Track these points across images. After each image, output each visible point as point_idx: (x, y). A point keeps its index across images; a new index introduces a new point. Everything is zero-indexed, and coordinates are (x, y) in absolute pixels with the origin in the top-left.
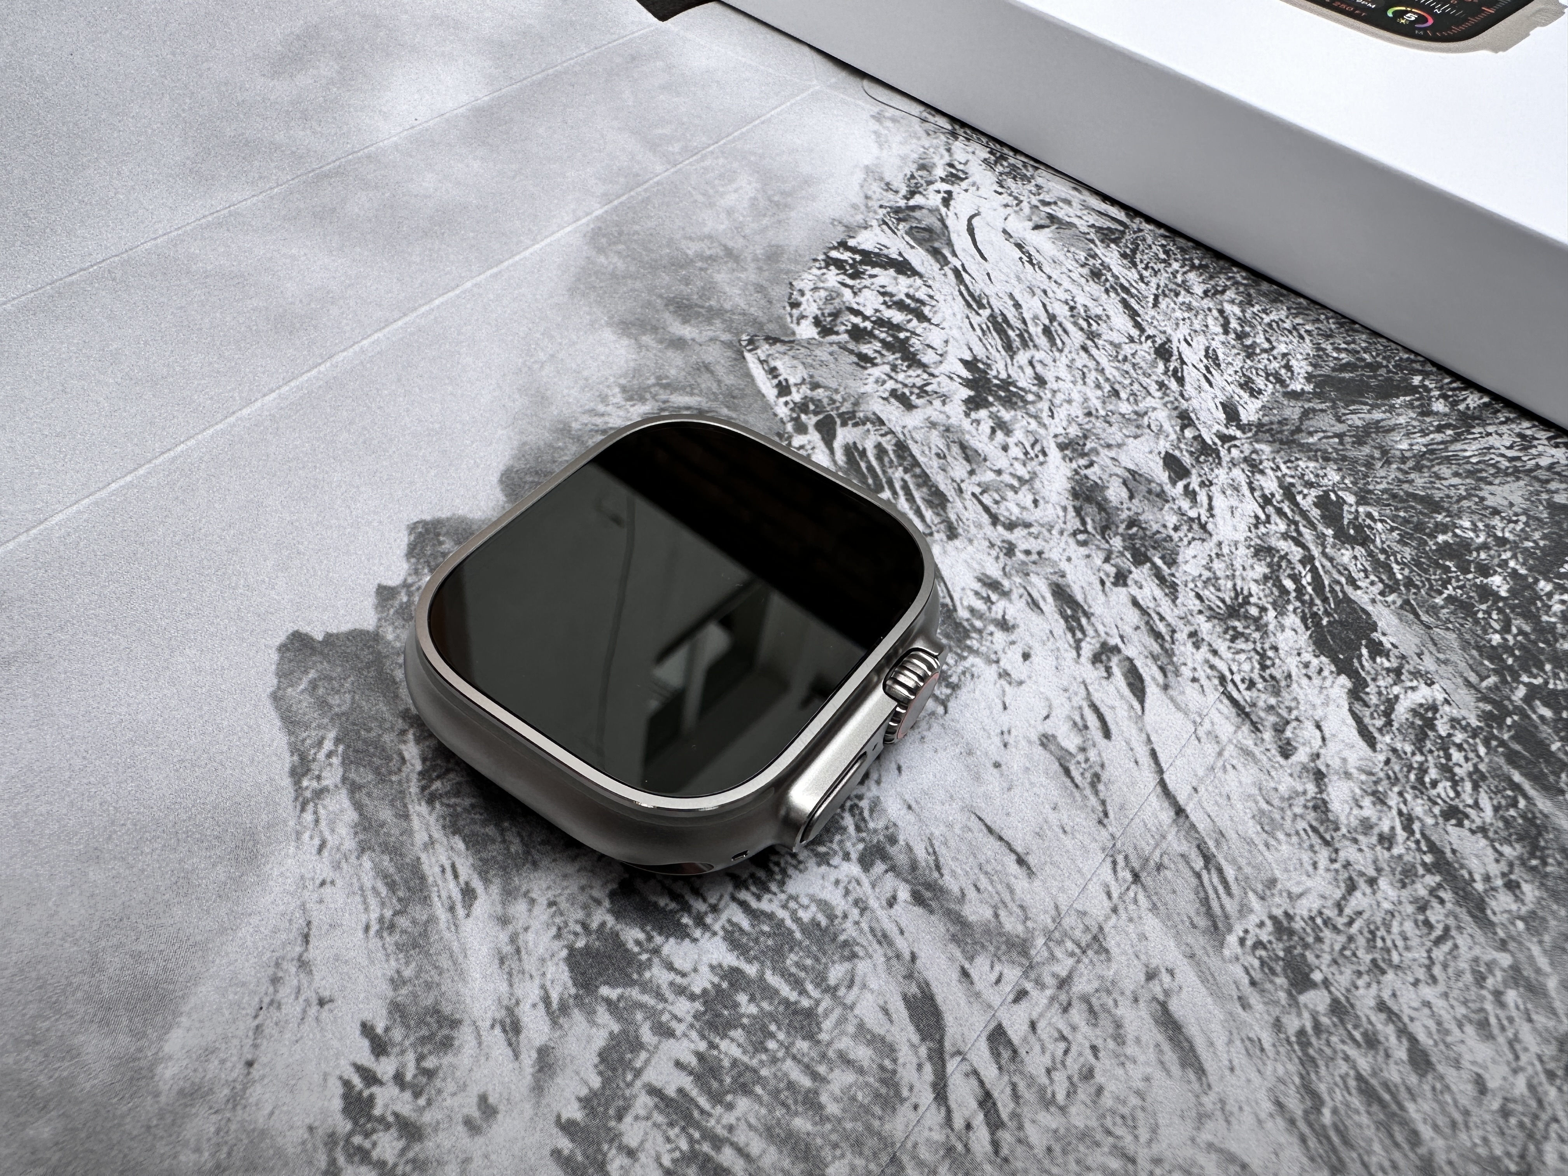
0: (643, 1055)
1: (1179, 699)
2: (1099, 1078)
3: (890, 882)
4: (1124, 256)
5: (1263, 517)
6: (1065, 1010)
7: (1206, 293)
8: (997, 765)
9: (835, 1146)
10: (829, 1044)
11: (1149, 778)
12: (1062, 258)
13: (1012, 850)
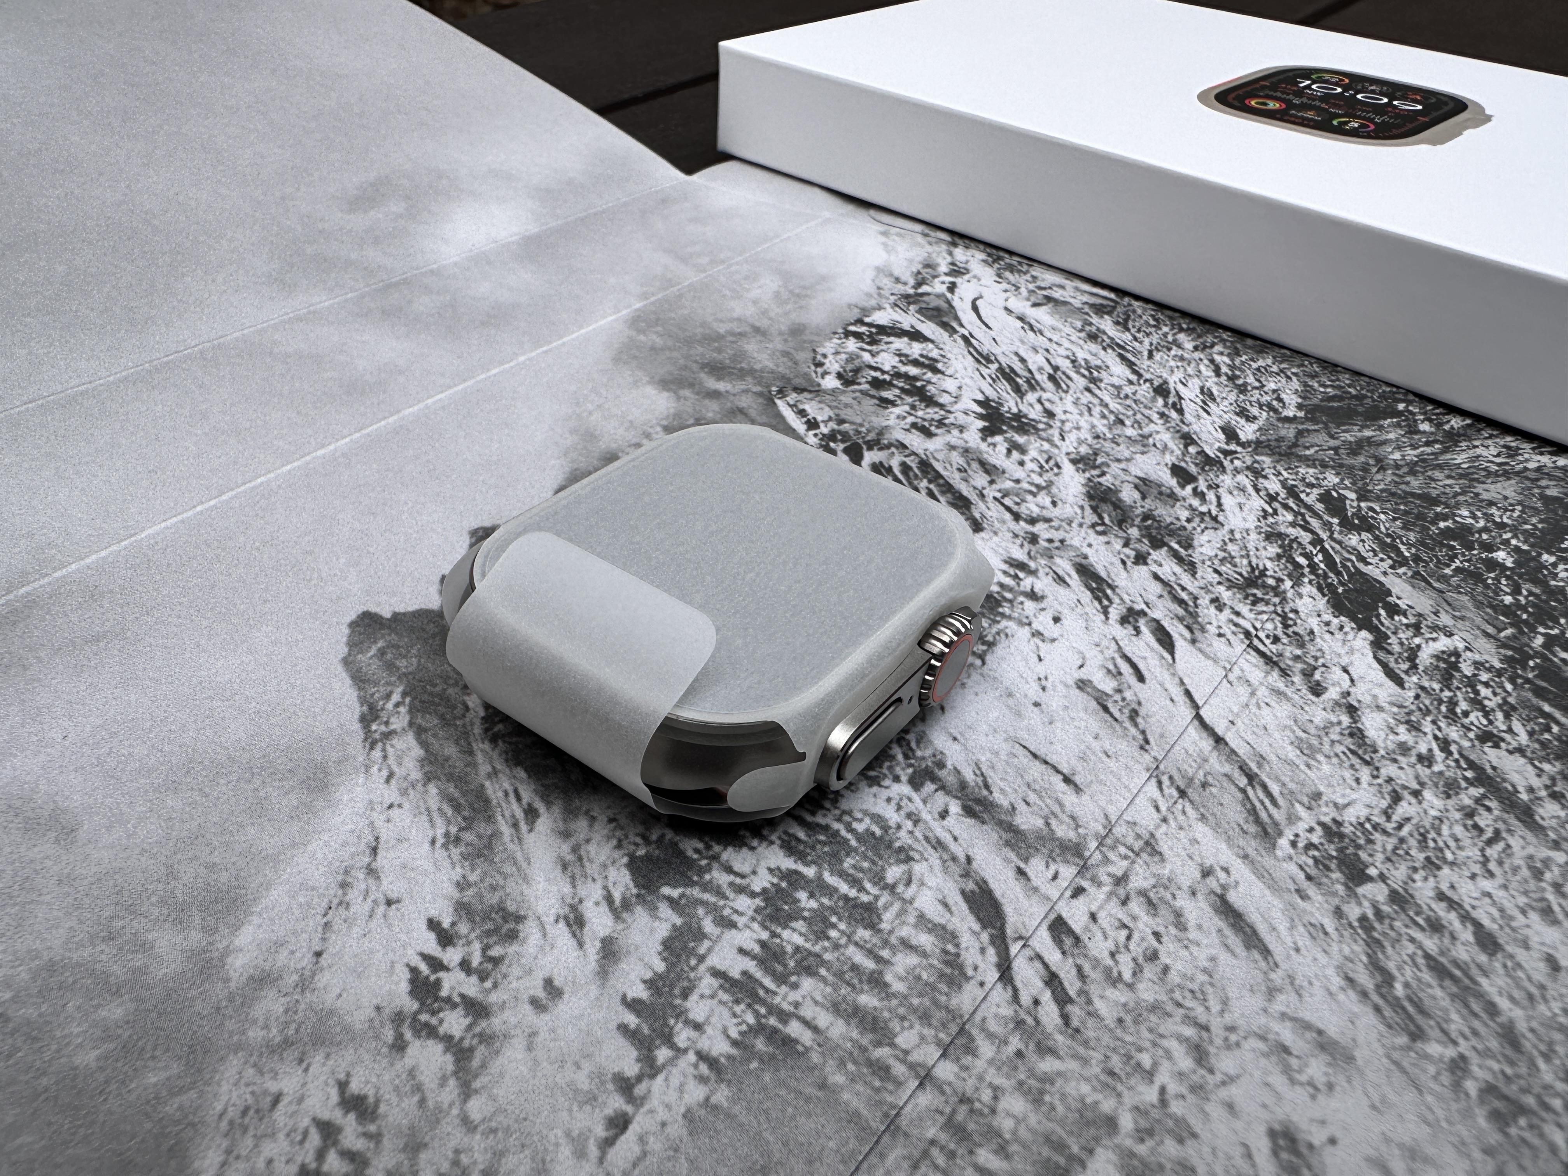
0: (706, 944)
1: (1208, 650)
2: (1165, 959)
3: (941, 799)
4: (1117, 323)
5: (1270, 510)
6: (1124, 902)
7: (1196, 348)
8: (1037, 704)
9: (903, 1018)
10: (891, 932)
11: (1187, 713)
12: (1061, 326)
13: (1058, 771)
